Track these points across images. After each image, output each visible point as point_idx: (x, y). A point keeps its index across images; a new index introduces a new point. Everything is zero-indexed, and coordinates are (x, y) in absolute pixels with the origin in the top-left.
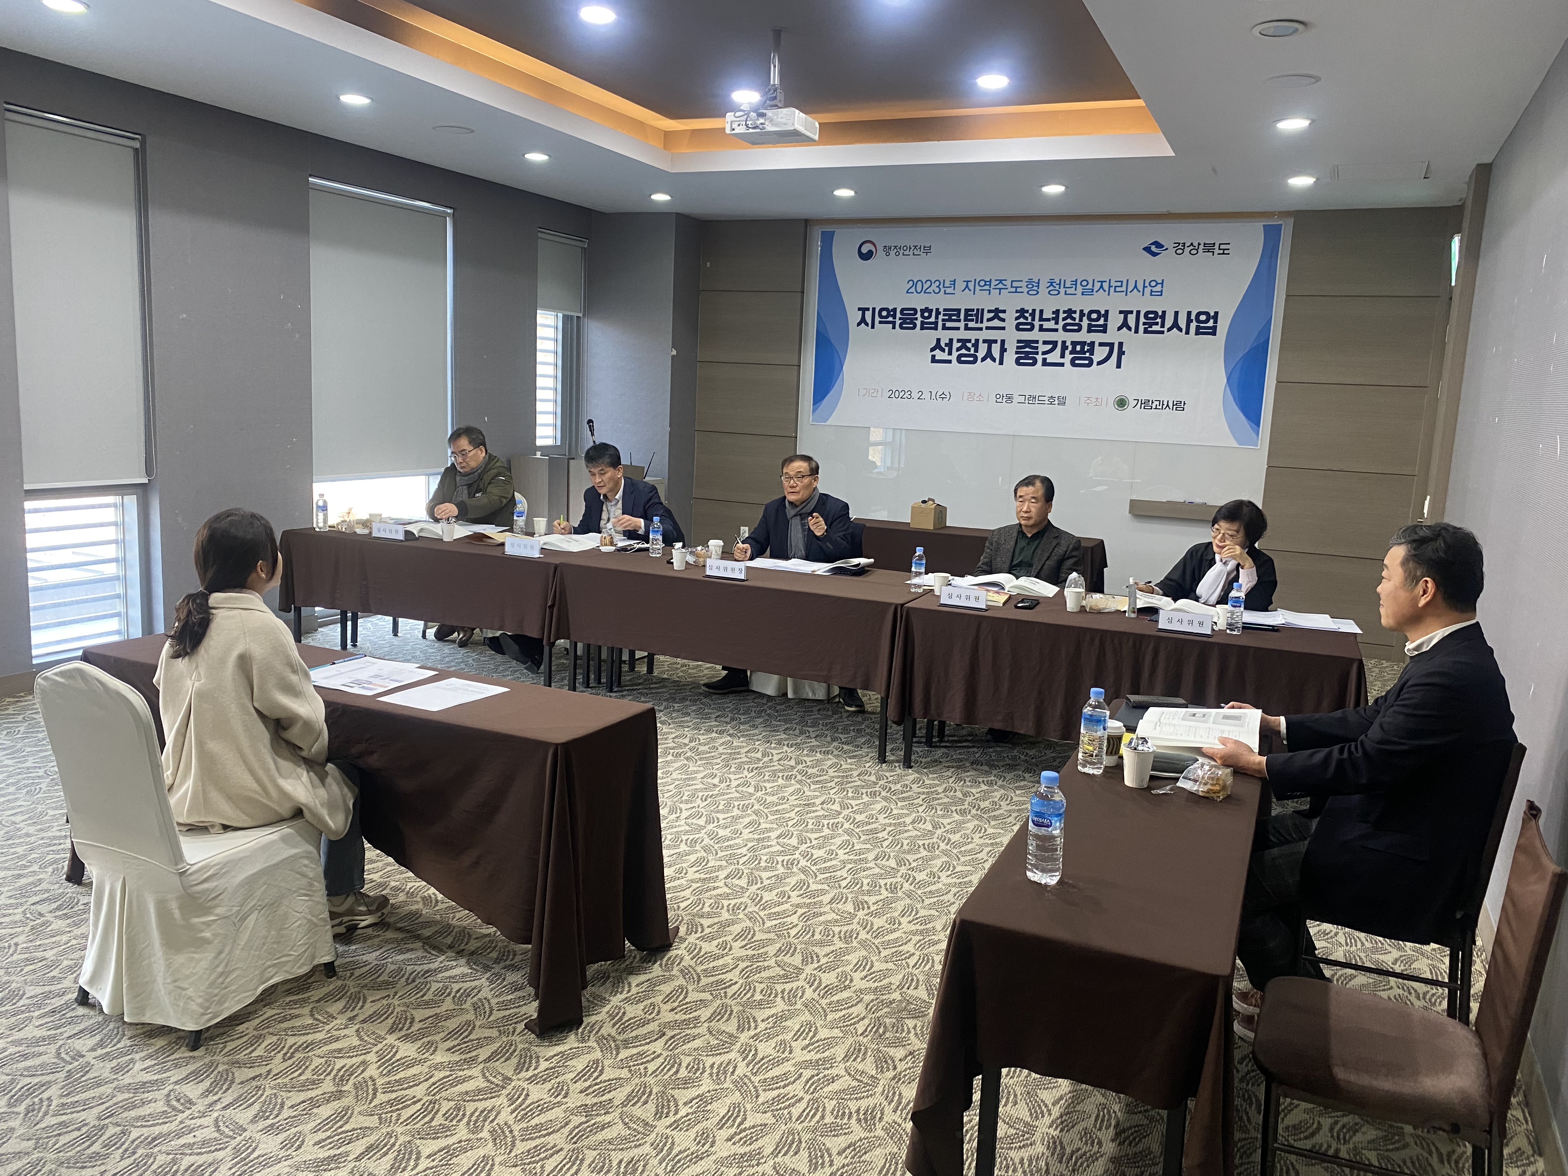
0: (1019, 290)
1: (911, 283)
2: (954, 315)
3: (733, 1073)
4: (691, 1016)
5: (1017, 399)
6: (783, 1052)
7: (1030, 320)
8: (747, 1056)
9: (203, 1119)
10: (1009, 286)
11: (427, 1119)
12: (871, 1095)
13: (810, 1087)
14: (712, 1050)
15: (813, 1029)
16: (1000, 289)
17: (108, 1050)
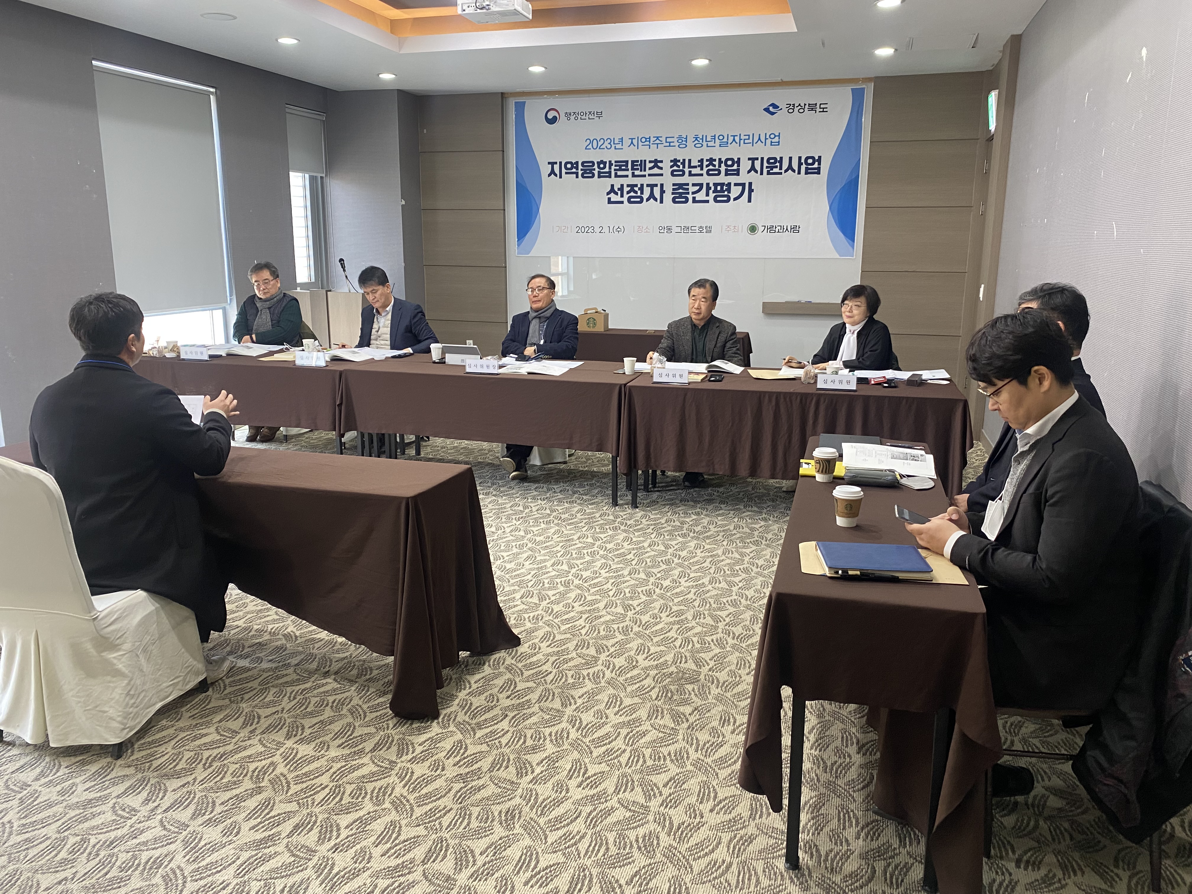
0: (672, 144)
1: (588, 141)
2: (623, 166)
3: (568, 737)
4: (524, 700)
5: (675, 229)
6: (601, 718)
7: (681, 168)
8: (575, 724)
9: (149, 822)
10: (664, 142)
11: (337, 799)
12: (676, 742)
13: (629, 741)
14: (547, 723)
15: (619, 699)
16: (657, 144)
17: (50, 778)
